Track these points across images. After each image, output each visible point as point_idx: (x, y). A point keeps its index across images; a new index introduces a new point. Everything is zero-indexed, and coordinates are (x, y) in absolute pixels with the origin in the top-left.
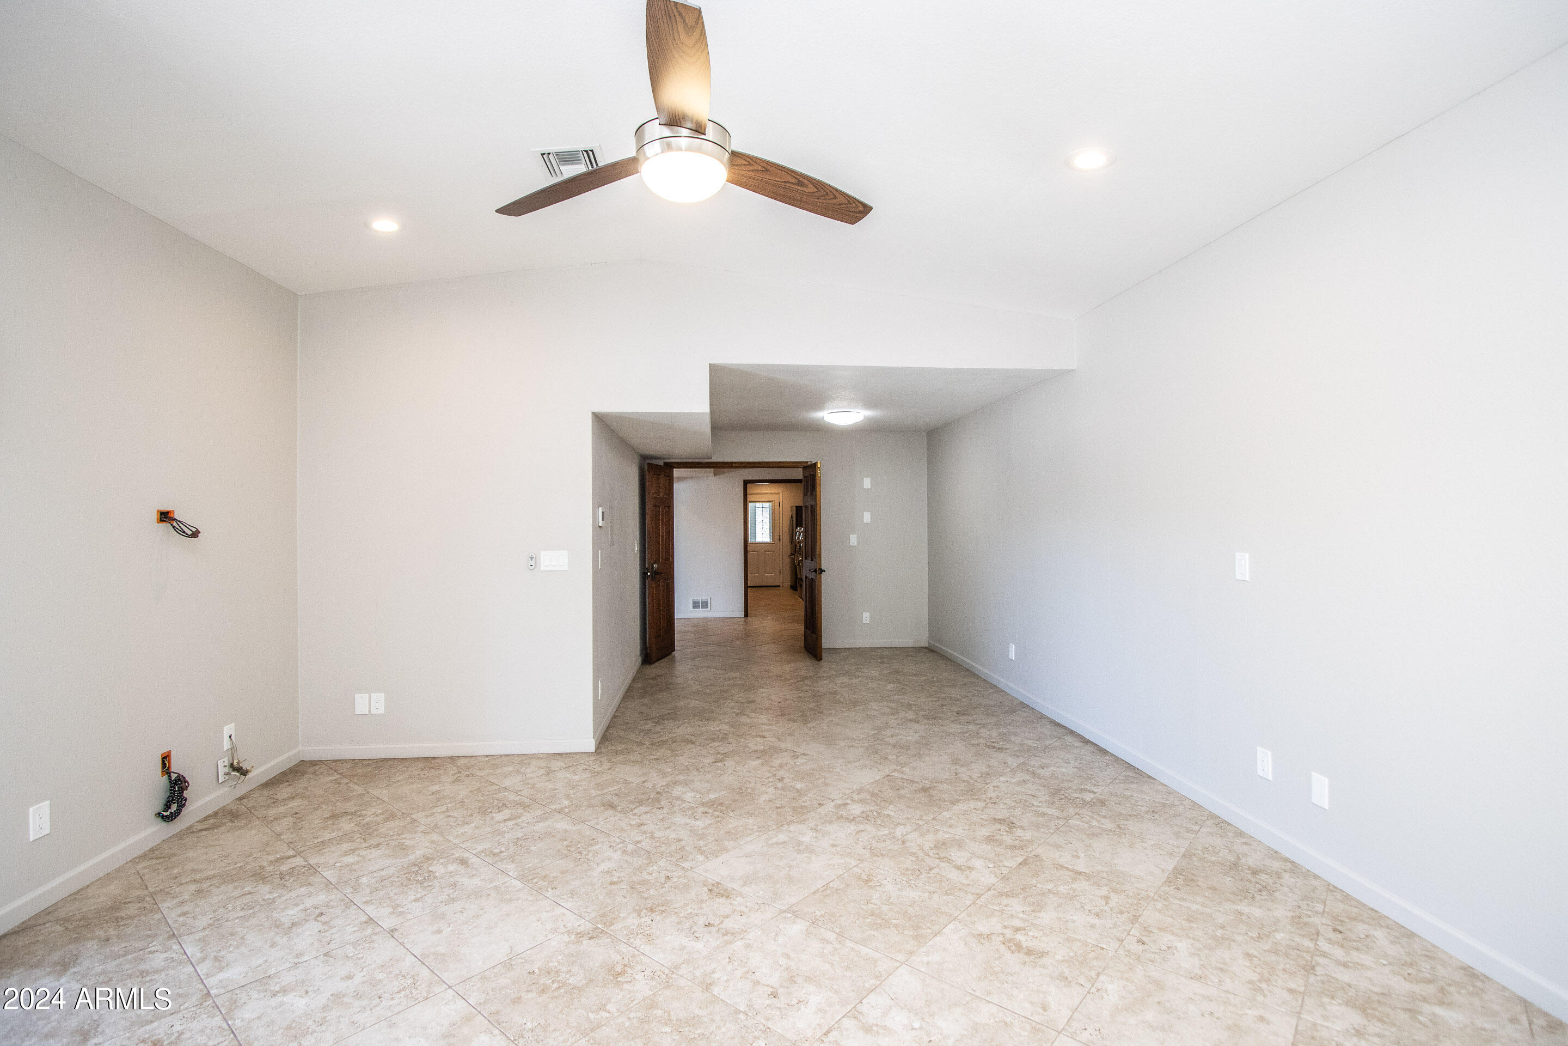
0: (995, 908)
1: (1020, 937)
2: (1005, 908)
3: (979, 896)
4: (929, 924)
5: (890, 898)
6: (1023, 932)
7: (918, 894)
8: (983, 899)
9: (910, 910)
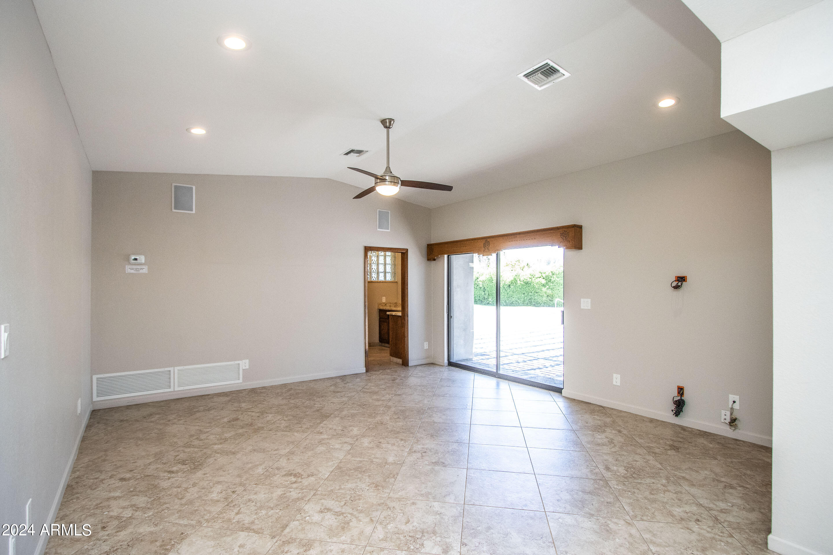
0: (306, 490)
1: (294, 479)
2: (300, 491)
3: (314, 495)
4: (337, 474)
5: (360, 481)
6: (292, 482)
7: (346, 487)
8: (312, 493)
9: (348, 478)
